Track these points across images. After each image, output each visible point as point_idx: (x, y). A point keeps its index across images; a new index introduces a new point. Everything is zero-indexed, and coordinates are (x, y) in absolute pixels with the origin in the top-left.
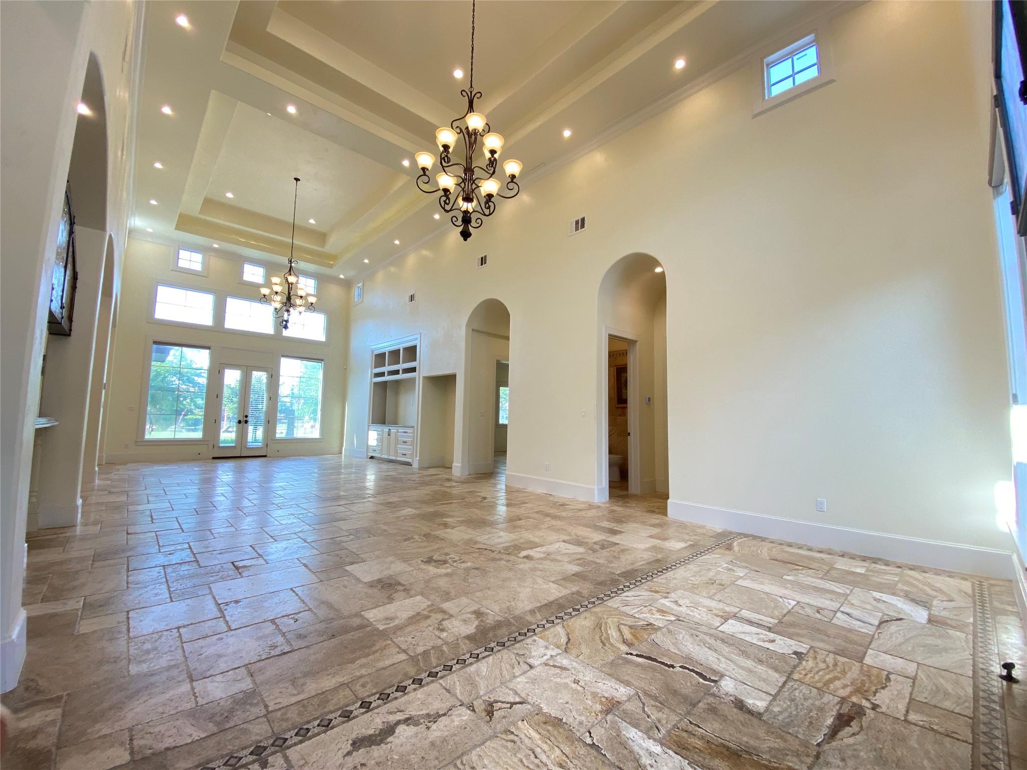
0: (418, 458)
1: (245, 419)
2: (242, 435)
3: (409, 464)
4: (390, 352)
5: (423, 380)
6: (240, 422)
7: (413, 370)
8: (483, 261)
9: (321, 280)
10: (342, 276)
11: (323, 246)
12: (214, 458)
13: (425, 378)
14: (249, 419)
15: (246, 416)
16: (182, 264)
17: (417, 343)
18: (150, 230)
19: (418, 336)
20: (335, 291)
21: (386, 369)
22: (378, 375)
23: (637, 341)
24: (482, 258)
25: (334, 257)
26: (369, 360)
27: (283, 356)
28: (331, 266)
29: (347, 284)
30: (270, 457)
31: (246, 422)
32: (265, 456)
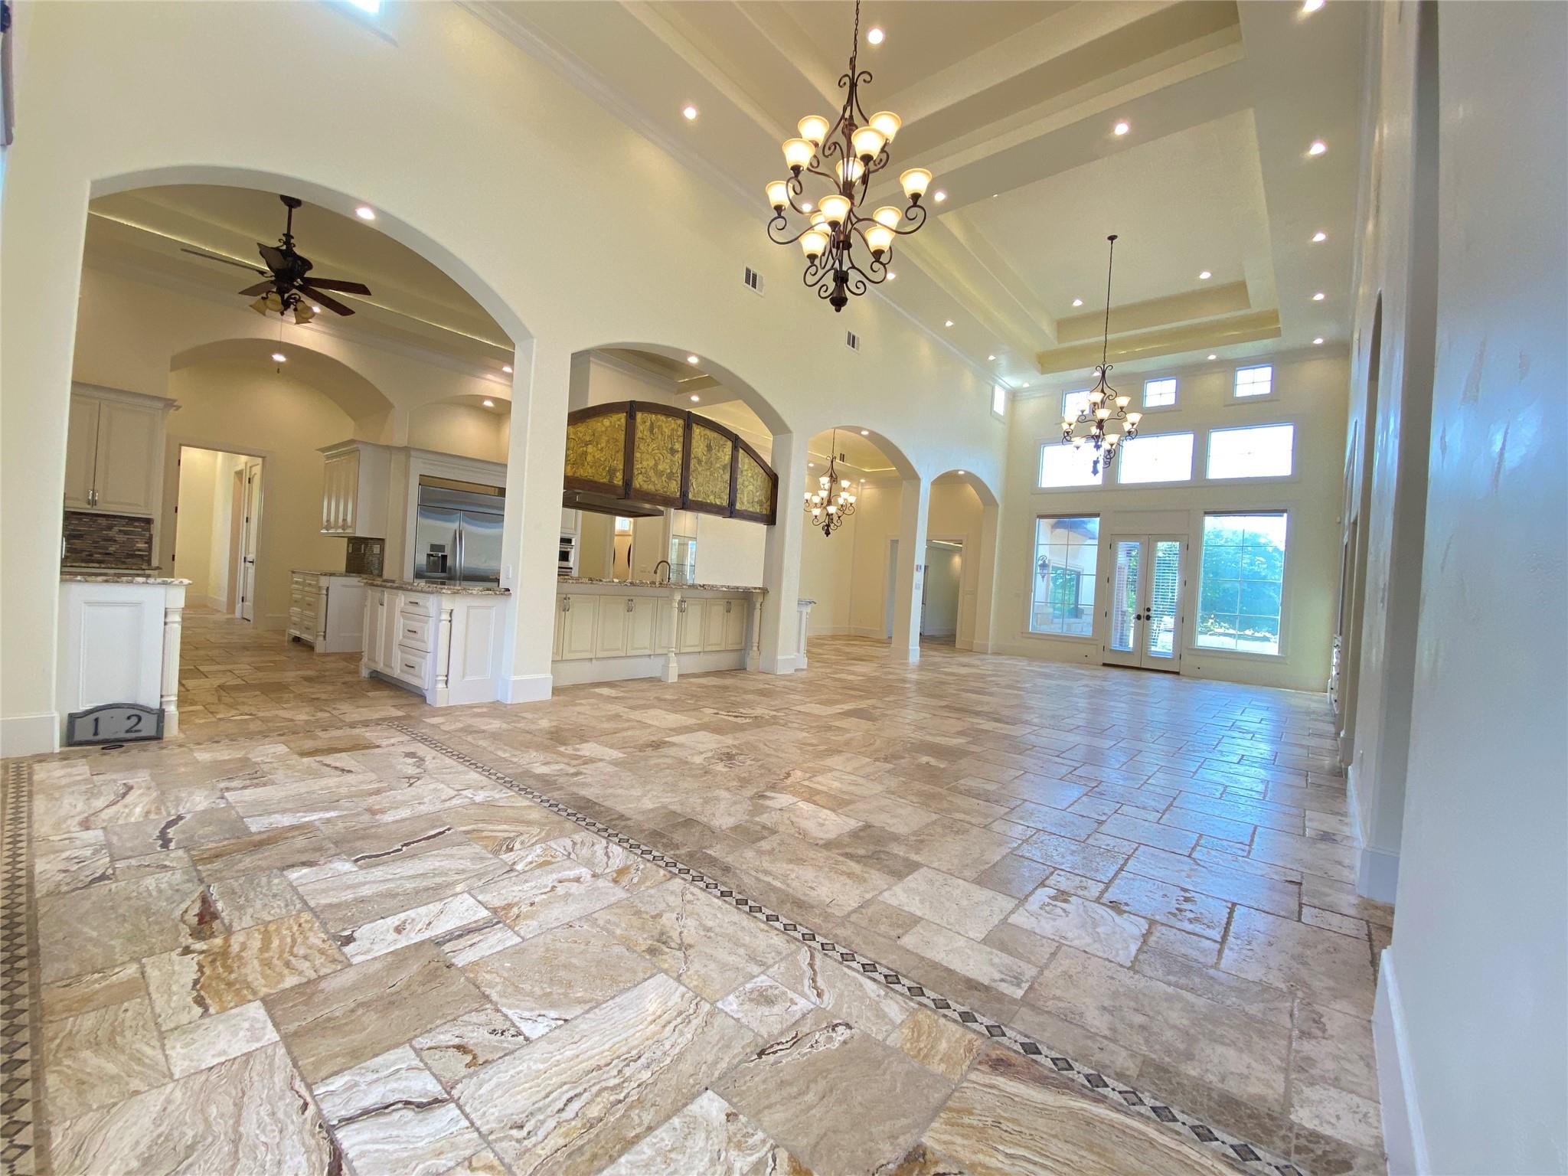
1: (1147, 613)
2: (1143, 637)
6: (1139, 617)
9: (1280, 361)
10: (1319, 341)
11: (1247, 304)
12: (1105, 665)
14: (1152, 613)
15: (1149, 610)
20: (1314, 373)
27: (1207, 513)
28: (1283, 332)
30: (1184, 676)
31: (1148, 618)
32: (1177, 673)
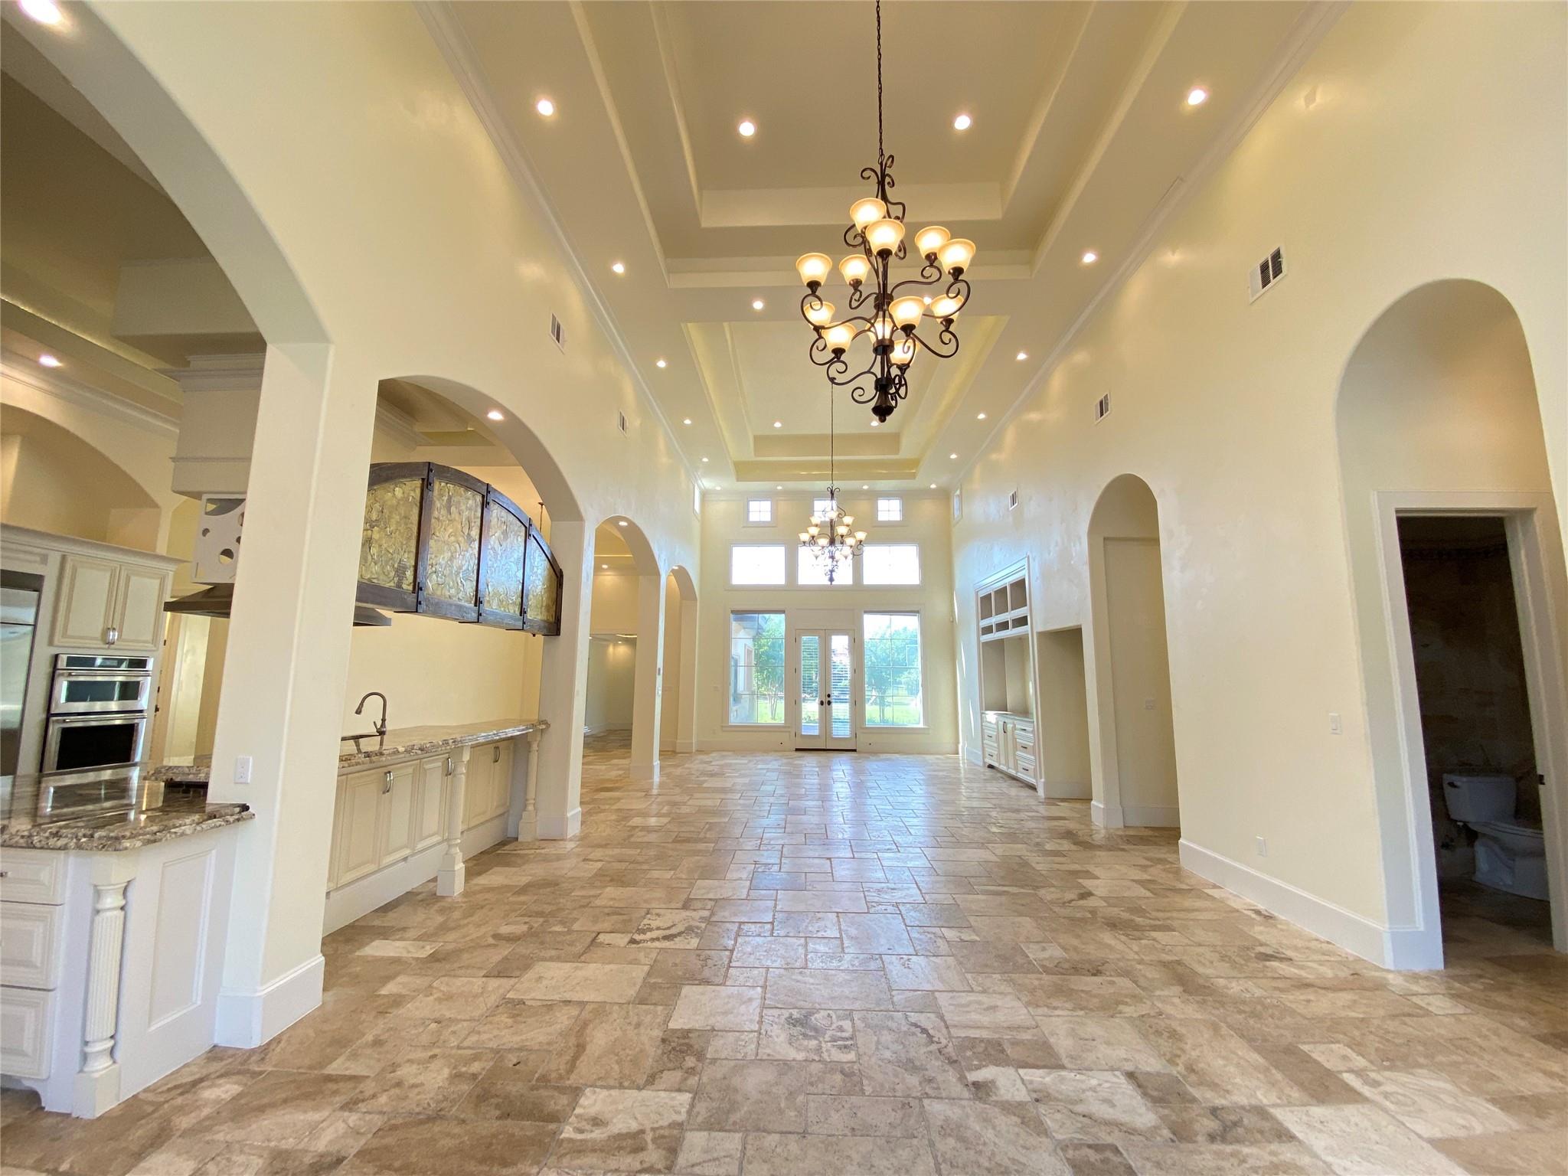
0: (1043, 780)
1: (828, 699)
2: (826, 718)
3: (1033, 788)
4: (996, 592)
5: (1038, 639)
6: (822, 703)
7: (1022, 621)
8: (1103, 407)
9: (907, 498)
10: (933, 486)
11: (897, 451)
12: (797, 750)
13: (1041, 634)
14: (832, 699)
15: (829, 696)
16: (754, 517)
17: (1024, 573)
18: (718, 488)
19: (1025, 562)
20: (928, 509)
21: (994, 620)
22: (988, 630)
23: (1535, 509)
24: (1101, 403)
25: (914, 463)
26: (973, 608)
27: (866, 612)
28: (913, 476)
29: (944, 495)
30: (860, 752)
31: (829, 703)
32: (855, 750)
